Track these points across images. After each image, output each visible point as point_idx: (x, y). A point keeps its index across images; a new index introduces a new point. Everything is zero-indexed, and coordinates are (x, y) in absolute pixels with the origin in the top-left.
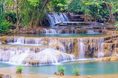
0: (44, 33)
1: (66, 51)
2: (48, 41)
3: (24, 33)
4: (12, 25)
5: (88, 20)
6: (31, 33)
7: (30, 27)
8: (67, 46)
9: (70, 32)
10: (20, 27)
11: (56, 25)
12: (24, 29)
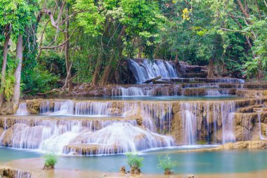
0: (118, 95)
1: (156, 128)
2: (120, 108)
3: (79, 96)
4: (59, 80)
5: (215, 75)
6: (93, 96)
7: (92, 85)
8: (159, 119)
9: (171, 94)
10: (73, 85)
11: (148, 82)
12: (81, 88)
